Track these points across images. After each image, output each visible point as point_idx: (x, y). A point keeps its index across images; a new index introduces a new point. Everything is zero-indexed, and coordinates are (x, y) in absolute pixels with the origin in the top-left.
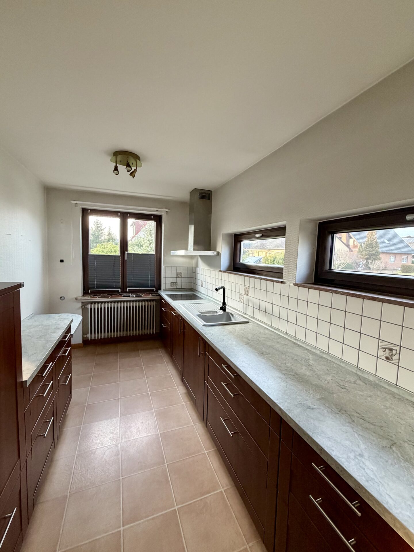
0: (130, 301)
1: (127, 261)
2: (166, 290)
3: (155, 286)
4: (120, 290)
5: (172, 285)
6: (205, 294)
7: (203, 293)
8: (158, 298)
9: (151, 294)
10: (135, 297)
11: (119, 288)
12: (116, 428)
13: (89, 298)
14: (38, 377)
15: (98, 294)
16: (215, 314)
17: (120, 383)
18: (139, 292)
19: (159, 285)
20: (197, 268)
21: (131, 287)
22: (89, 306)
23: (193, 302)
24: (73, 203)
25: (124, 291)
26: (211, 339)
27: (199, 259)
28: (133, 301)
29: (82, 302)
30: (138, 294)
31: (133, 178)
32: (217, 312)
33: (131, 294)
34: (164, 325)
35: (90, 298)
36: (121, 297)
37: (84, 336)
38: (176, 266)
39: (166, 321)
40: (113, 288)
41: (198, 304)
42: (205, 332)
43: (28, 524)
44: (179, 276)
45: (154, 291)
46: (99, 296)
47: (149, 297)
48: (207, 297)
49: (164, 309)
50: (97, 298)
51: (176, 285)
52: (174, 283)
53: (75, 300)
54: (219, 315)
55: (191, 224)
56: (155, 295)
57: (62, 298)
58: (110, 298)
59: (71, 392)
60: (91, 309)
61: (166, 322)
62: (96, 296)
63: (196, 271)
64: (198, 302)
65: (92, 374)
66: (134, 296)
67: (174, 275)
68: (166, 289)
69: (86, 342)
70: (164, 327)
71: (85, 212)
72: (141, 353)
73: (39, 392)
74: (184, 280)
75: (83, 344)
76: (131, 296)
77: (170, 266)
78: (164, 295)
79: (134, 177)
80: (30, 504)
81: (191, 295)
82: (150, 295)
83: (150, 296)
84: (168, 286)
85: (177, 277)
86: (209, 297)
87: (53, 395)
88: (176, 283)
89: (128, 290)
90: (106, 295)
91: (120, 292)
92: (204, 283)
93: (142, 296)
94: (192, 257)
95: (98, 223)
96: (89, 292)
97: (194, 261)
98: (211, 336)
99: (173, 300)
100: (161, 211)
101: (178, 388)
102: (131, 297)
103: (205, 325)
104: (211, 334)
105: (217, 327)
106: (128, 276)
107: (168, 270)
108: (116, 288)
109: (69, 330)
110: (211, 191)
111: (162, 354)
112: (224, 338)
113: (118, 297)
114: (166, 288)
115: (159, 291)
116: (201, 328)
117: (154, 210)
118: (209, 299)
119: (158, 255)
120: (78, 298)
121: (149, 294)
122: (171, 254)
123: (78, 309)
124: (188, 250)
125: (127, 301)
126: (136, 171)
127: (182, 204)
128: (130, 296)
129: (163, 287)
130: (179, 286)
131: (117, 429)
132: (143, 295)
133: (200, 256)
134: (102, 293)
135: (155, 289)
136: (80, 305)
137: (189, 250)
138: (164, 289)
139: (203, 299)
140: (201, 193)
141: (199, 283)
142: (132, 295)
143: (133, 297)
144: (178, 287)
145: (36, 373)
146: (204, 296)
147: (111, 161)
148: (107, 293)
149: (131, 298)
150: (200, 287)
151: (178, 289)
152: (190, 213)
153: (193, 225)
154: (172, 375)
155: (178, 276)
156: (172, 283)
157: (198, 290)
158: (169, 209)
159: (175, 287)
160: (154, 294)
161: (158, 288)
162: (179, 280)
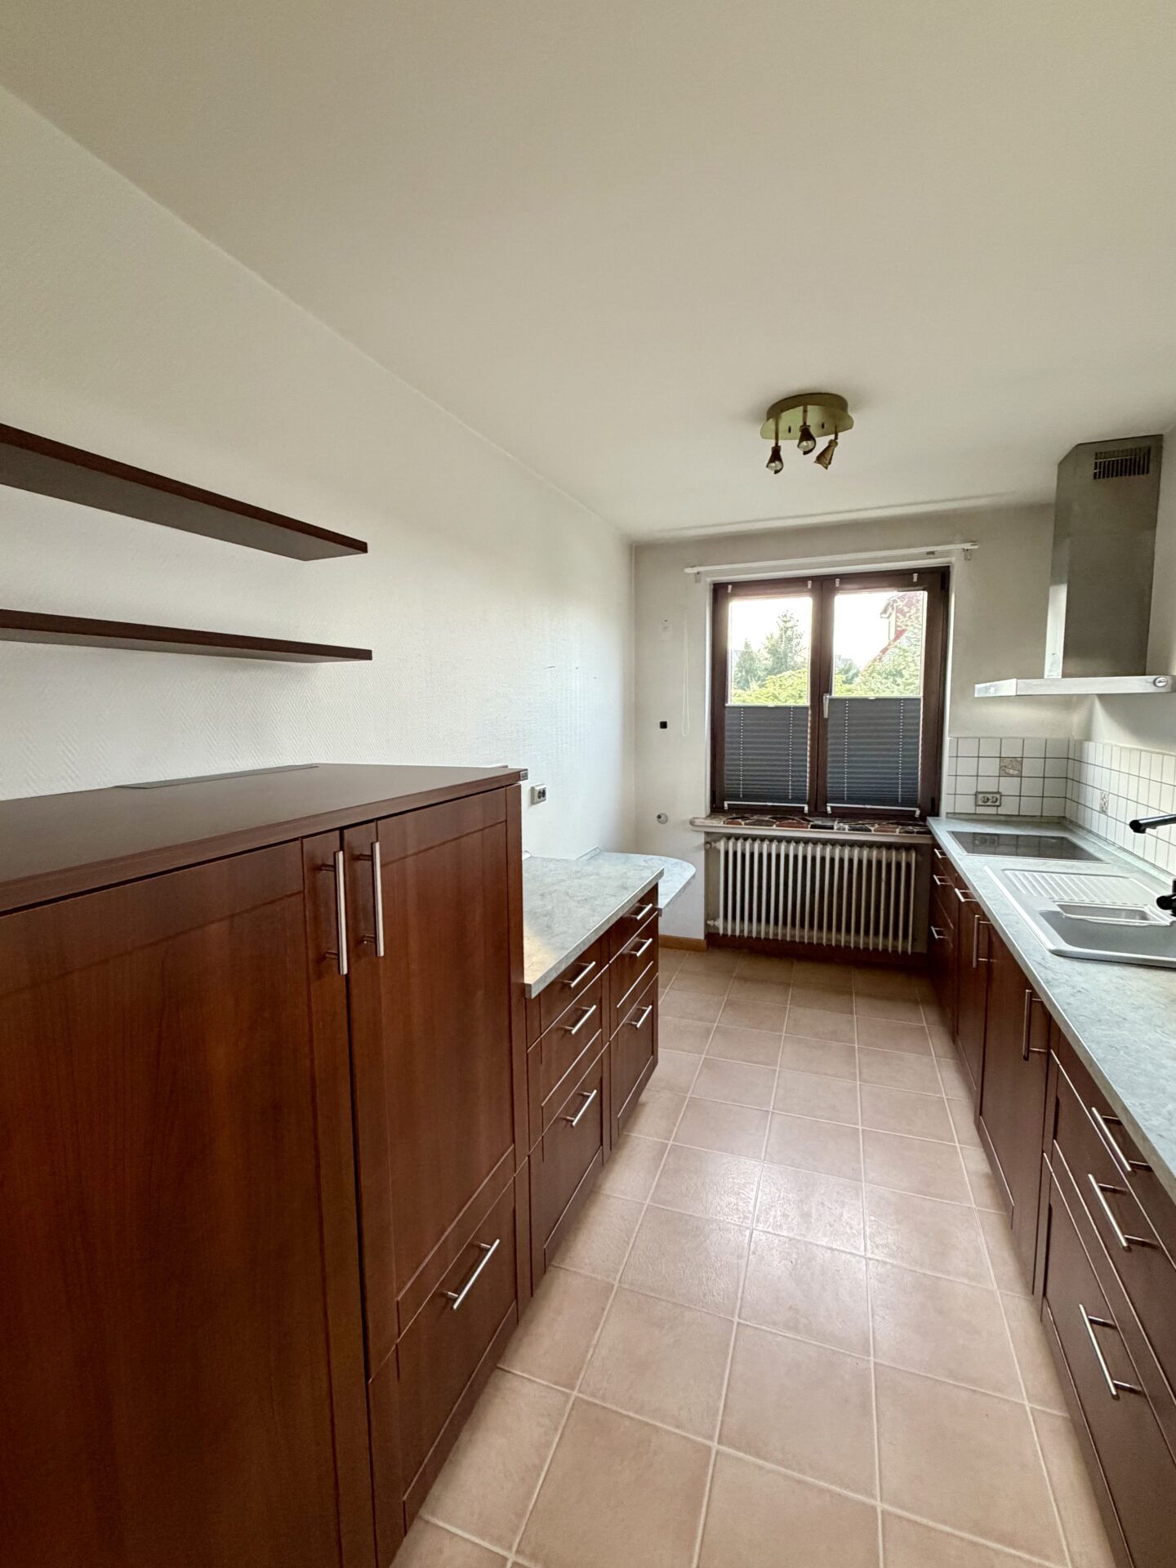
0: (834, 843)
1: (830, 722)
2: (957, 816)
3: (919, 802)
4: (806, 808)
5: (980, 803)
6: (1114, 844)
7: (1106, 840)
8: (923, 840)
9: (900, 827)
10: (847, 831)
11: (802, 800)
12: (747, 1186)
13: (722, 824)
14: (559, 987)
15: (746, 815)
16: (1137, 922)
17: (779, 1071)
18: (865, 819)
19: (933, 800)
20: (1086, 743)
21: (841, 800)
22: (721, 845)
23: (1049, 867)
24: (689, 574)
25: (817, 810)
26: (1069, 1004)
27: (1098, 708)
28: (843, 843)
29: (707, 834)
30: (860, 822)
31: (826, 468)
32: (1144, 916)
33: (836, 823)
34: (939, 933)
35: (724, 823)
36: (807, 828)
37: (709, 922)
38: (1001, 736)
39: (945, 917)
40: (786, 800)
41: (1063, 876)
42: (1050, 975)
43: (532, 1295)
44: (1011, 772)
45: (915, 819)
46: (748, 819)
47: (895, 835)
48: (1122, 855)
49: (940, 880)
50: (741, 824)
51: (998, 803)
52: (990, 796)
53: (690, 826)
54: (1151, 926)
55: (1056, 581)
56: (915, 830)
57: (662, 817)
58: (774, 827)
59: (653, 1051)
60: (727, 853)
61: (946, 926)
62: (740, 820)
63: (1081, 757)
64: (1072, 867)
65: (716, 1024)
66: (847, 827)
67: (991, 767)
68: (954, 813)
69: (714, 941)
70: (936, 937)
71: (720, 593)
72: (858, 1003)
73: (565, 1021)
74: (1031, 787)
75: (705, 943)
76: (835, 827)
77: (976, 735)
78: (943, 831)
79: (829, 466)
80: (538, 1257)
81: (1053, 841)
82: (898, 830)
83: (897, 833)
84: (966, 805)
85: (1003, 772)
86: (1132, 853)
87: (600, 1041)
88: (998, 796)
89: (829, 809)
90: (767, 818)
91: (805, 814)
92: (1112, 799)
93: (870, 831)
94: (1068, 702)
95: (788, 619)
96: (723, 807)
97: (1076, 718)
98: (1073, 995)
99: (968, 852)
100: (947, 553)
101: (961, 1148)
102: (835, 830)
103: (1058, 953)
104: (1074, 987)
105: (1116, 970)
106: (831, 767)
107: (968, 748)
108: (794, 800)
109: (651, 894)
110: (1161, 436)
111: (925, 1024)
112: (1131, 1016)
113: (799, 826)
114: (956, 811)
115: (932, 822)
116: (1039, 959)
117: (920, 554)
118: (1127, 863)
119: (933, 700)
120: (696, 820)
121: (896, 826)
122: (976, 696)
123: (698, 849)
124: (1042, 677)
125: (825, 842)
126: (837, 443)
127: (1026, 512)
128: (832, 828)
129: (946, 805)
130: (1008, 807)
131: (752, 1190)
132: (872, 829)
133: (1101, 696)
134: (756, 814)
135: (918, 813)
136: (701, 839)
137: (1045, 677)
138: (947, 813)
139: (1097, 859)
140: (1106, 454)
141: (1093, 799)
142: (841, 824)
143: (841, 831)
144: (1001, 811)
145: (554, 975)
146: (1110, 849)
147: (763, 438)
148: (768, 814)
149: (836, 833)
150: (1096, 815)
151: (1003, 818)
152: (1058, 538)
153: (1062, 583)
154: (948, 1099)
155: (1007, 770)
156: (981, 796)
157: (1088, 827)
158: (974, 542)
159: (992, 811)
160: (910, 828)
161: (930, 806)
162: (1008, 786)
